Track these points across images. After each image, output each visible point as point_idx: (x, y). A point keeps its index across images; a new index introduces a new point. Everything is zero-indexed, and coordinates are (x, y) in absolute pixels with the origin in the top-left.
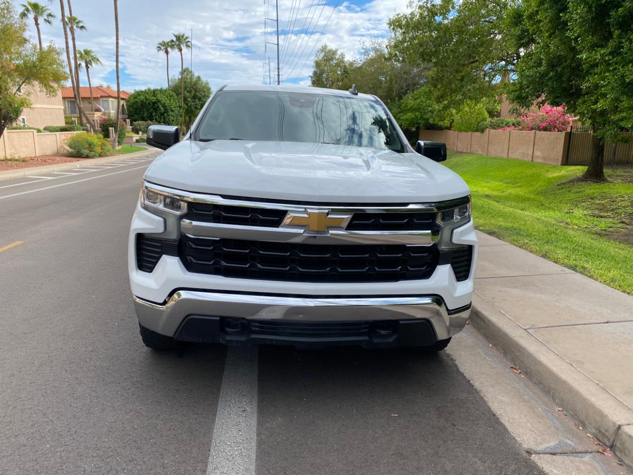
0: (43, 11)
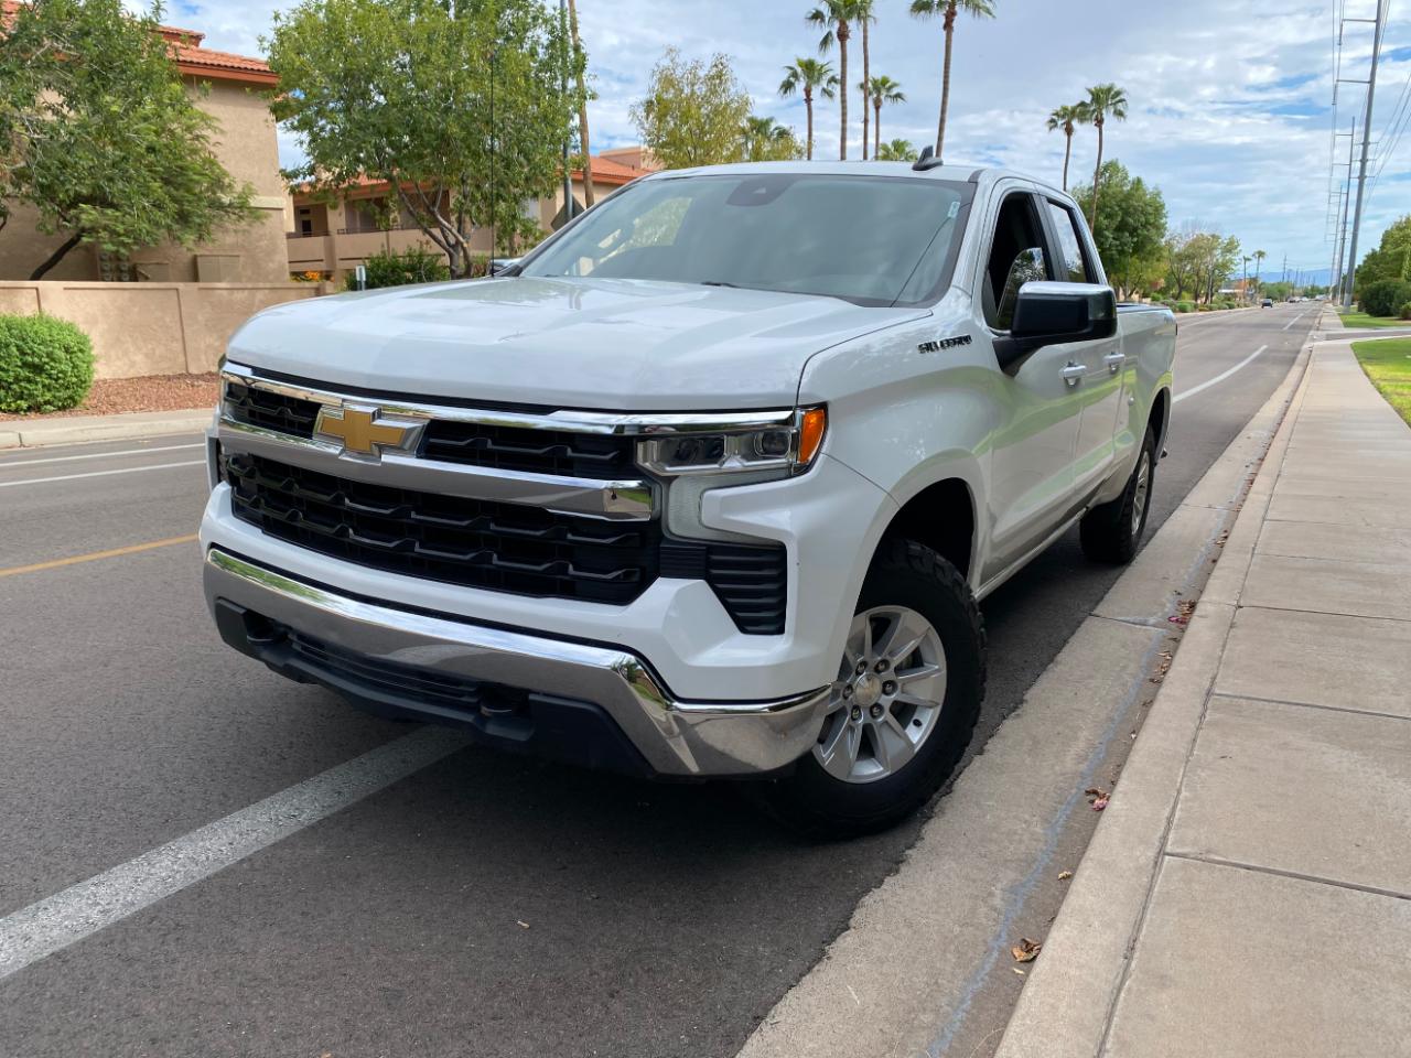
0: (820, 75)
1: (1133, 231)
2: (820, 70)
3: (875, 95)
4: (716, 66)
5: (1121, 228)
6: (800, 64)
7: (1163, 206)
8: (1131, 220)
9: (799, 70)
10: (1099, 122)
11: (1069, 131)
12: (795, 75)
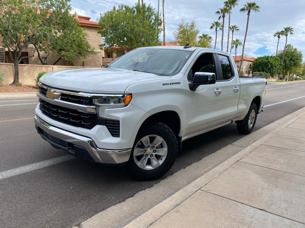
0: (219, 25)
1: (294, 61)
2: (219, 24)
3: (232, 29)
4: (192, 23)
5: (291, 60)
6: (215, 23)
7: (302, 55)
8: (293, 58)
9: (214, 24)
10: (286, 35)
11: (279, 37)
12: (213, 25)
